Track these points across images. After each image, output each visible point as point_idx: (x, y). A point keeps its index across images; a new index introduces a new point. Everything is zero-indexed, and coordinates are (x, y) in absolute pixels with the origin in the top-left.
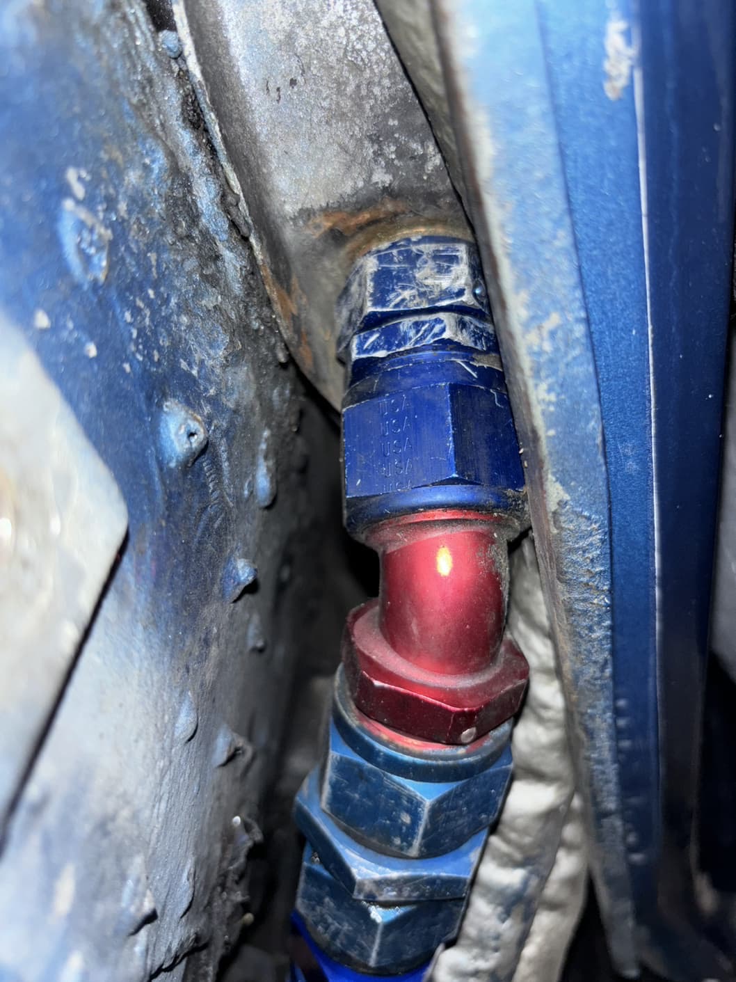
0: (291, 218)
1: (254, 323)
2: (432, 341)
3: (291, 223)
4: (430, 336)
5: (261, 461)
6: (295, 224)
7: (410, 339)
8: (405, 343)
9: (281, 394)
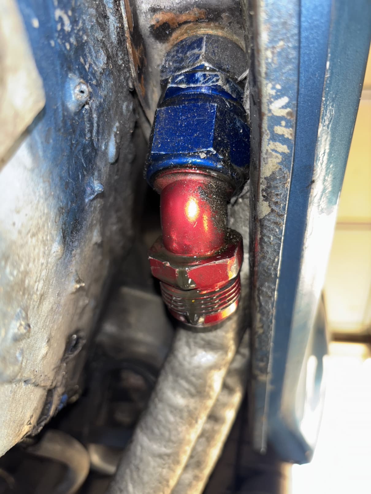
0: (144, 13)
1: (119, 61)
2: (211, 84)
3: (144, 15)
4: (211, 82)
5: (113, 136)
6: (146, 16)
7: (200, 81)
8: (197, 83)
9: (127, 107)
